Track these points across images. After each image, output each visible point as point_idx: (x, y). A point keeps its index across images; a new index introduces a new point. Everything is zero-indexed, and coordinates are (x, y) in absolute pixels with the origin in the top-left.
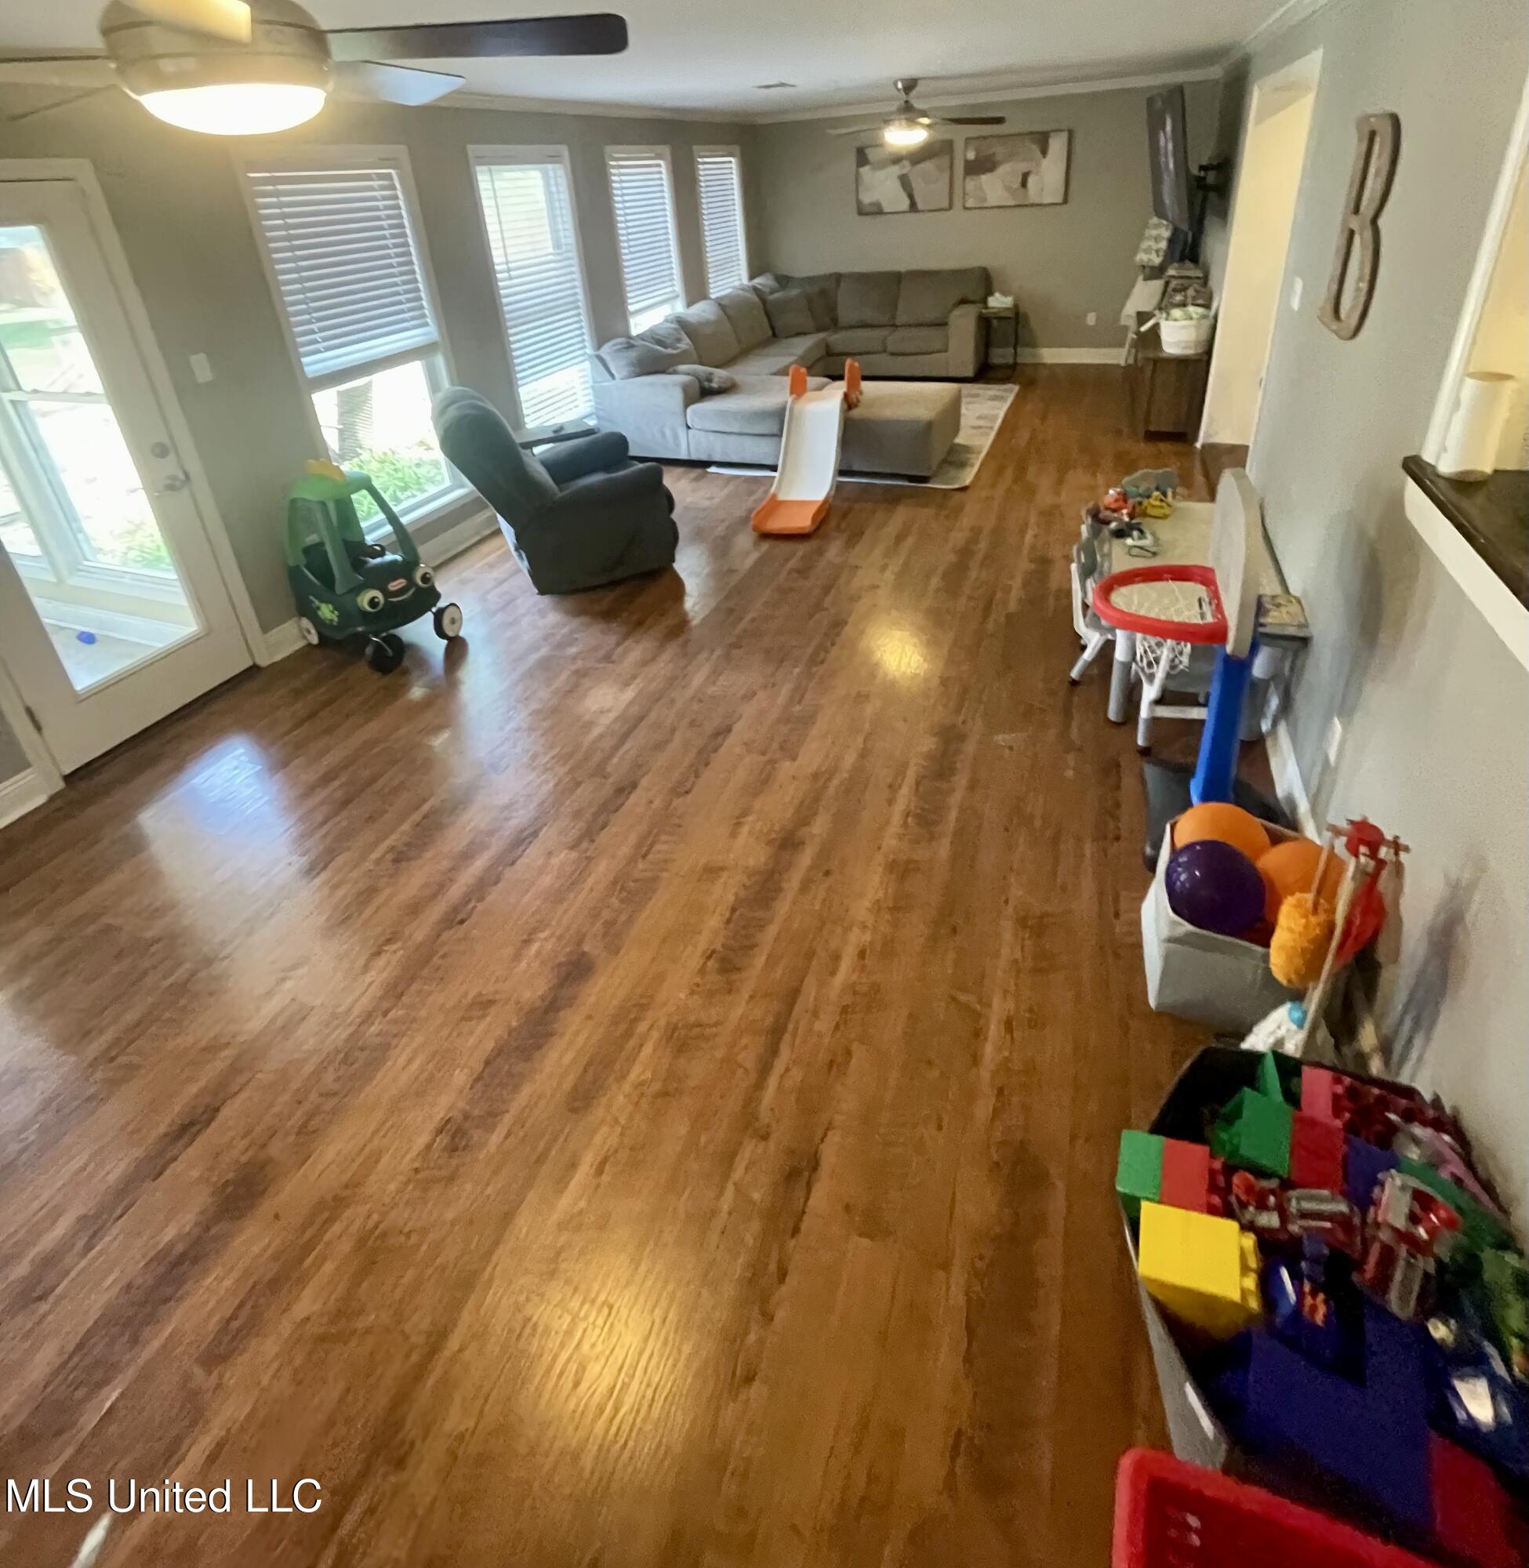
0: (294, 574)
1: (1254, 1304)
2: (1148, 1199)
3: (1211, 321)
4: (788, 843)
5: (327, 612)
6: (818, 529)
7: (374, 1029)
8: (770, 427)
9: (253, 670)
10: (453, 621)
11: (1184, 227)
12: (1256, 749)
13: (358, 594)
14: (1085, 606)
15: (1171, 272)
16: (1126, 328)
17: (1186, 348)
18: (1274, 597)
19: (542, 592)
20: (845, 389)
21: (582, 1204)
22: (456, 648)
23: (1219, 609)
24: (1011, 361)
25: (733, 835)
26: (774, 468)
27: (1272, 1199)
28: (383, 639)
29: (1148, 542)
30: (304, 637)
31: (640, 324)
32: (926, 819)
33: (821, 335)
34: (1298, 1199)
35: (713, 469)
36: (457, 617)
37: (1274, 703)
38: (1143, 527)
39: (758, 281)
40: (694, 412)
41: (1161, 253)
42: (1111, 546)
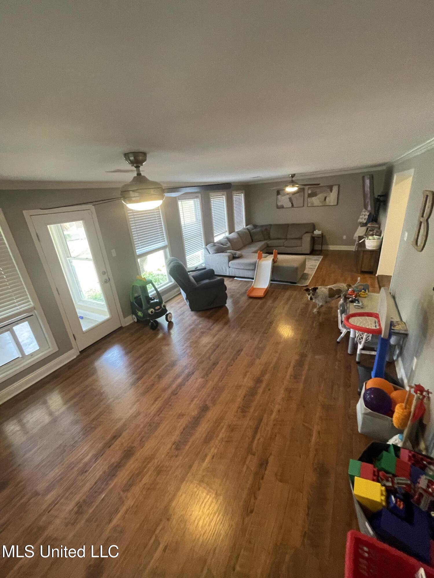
0: (132, 304)
1: (384, 503)
2: (357, 476)
3: (381, 240)
4: (258, 381)
5: (140, 314)
6: (265, 296)
7: (156, 419)
8: (252, 267)
9: (121, 328)
10: (170, 317)
11: (373, 213)
12: (392, 364)
13: (148, 310)
14: (342, 322)
15: (369, 225)
16: (355, 240)
17: (374, 247)
18: (397, 322)
19: (192, 310)
20: (273, 258)
21: (209, 465)
22: (170, 324)
23: (380, 325)
24: (321, 249)
25: (244, 378)
26: (253, 279)
27: (390, 479)
28: (153, 321)
29: (360, 304)
30: (133, 320)
31: (216, 239)
32: (296, 377)
33: (266, 241)
34: (397, 480)
35: (236, 278)
36: (171, 316)
37: (397, 352)
38: (359, 300)
39: (248, 226)
40: (231, 263)
41: (366, 219)
42: (349, 305)
